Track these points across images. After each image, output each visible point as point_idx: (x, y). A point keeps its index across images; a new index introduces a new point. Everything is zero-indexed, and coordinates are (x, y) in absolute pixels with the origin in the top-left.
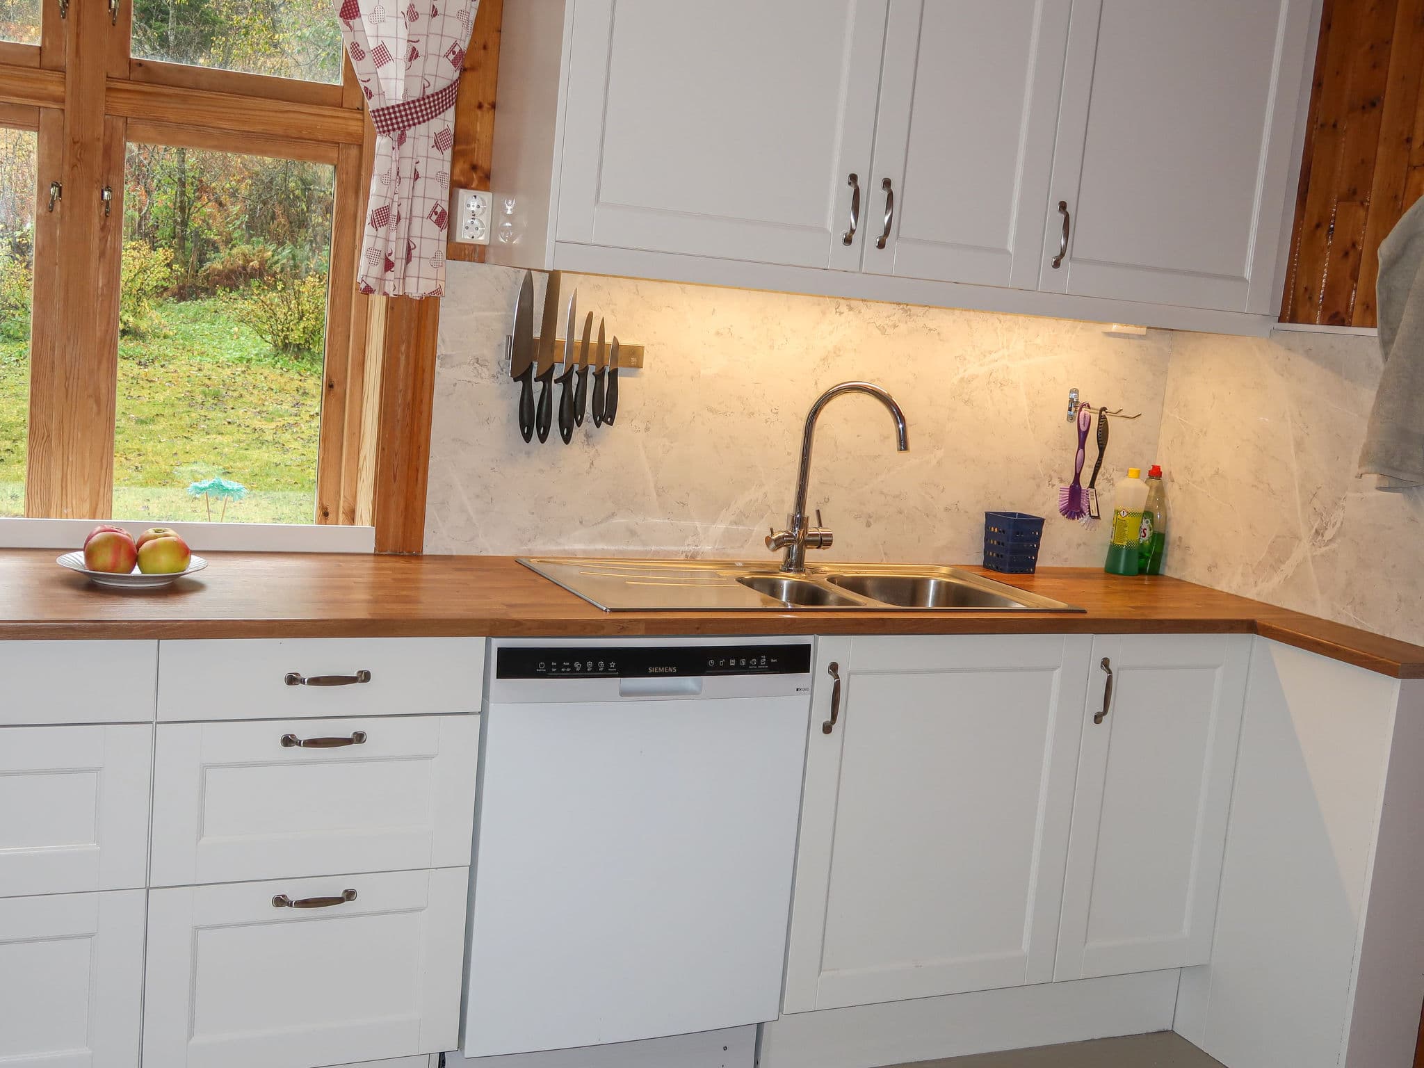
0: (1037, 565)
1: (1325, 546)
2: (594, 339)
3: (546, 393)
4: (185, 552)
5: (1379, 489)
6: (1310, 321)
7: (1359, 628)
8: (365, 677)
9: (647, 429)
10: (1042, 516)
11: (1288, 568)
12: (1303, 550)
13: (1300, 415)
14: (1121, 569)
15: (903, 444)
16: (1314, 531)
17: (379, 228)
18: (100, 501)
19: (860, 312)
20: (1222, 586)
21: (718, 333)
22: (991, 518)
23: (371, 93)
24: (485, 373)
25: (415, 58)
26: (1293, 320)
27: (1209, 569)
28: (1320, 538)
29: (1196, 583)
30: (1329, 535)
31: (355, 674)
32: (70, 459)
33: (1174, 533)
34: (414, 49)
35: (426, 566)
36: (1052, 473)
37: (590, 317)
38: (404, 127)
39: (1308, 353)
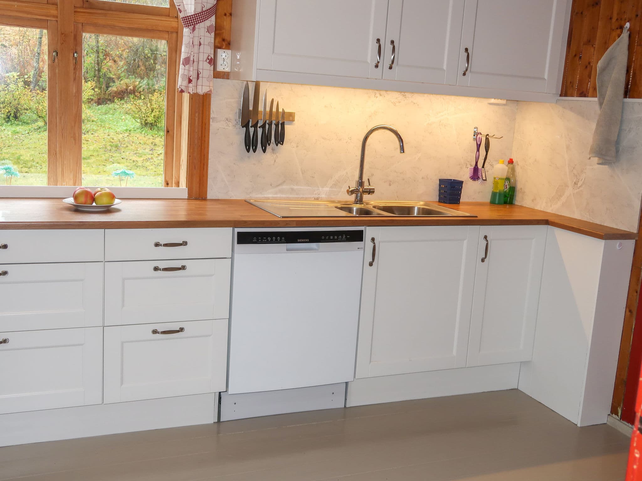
0: (460, 201)
1: (579, 189)
2: (274, 110)
3: (255, 132)
4: (112, 197)
5: (598, 164)
6: (572, 96)
7: (591, 222)
8: (185, 243)
9: (297, 147)
10: (463, 181)
11: (563, 199)
12: (569, 191)
13: (568, 135)
14: (497, 202)
15: (402, 149)
16: (574, 182)
17: (186, 66)
18: (77, 179)
19: (384, 97)
20: (538, 208)
21: (325, 106)
22: (442, 181)
23: (181, 11)
24: (230, 124)
26: (566, 95)
27: (533, 201)
28: (576, 185)
29: (529, 207)
30: (579, 184)
31: (181, 242)
32: (65, 163)
33: (519, 186)
35: (208, 203)
36: (467, 163)
37: (272, 101)
38: (195, 24)
39: (571, 109)
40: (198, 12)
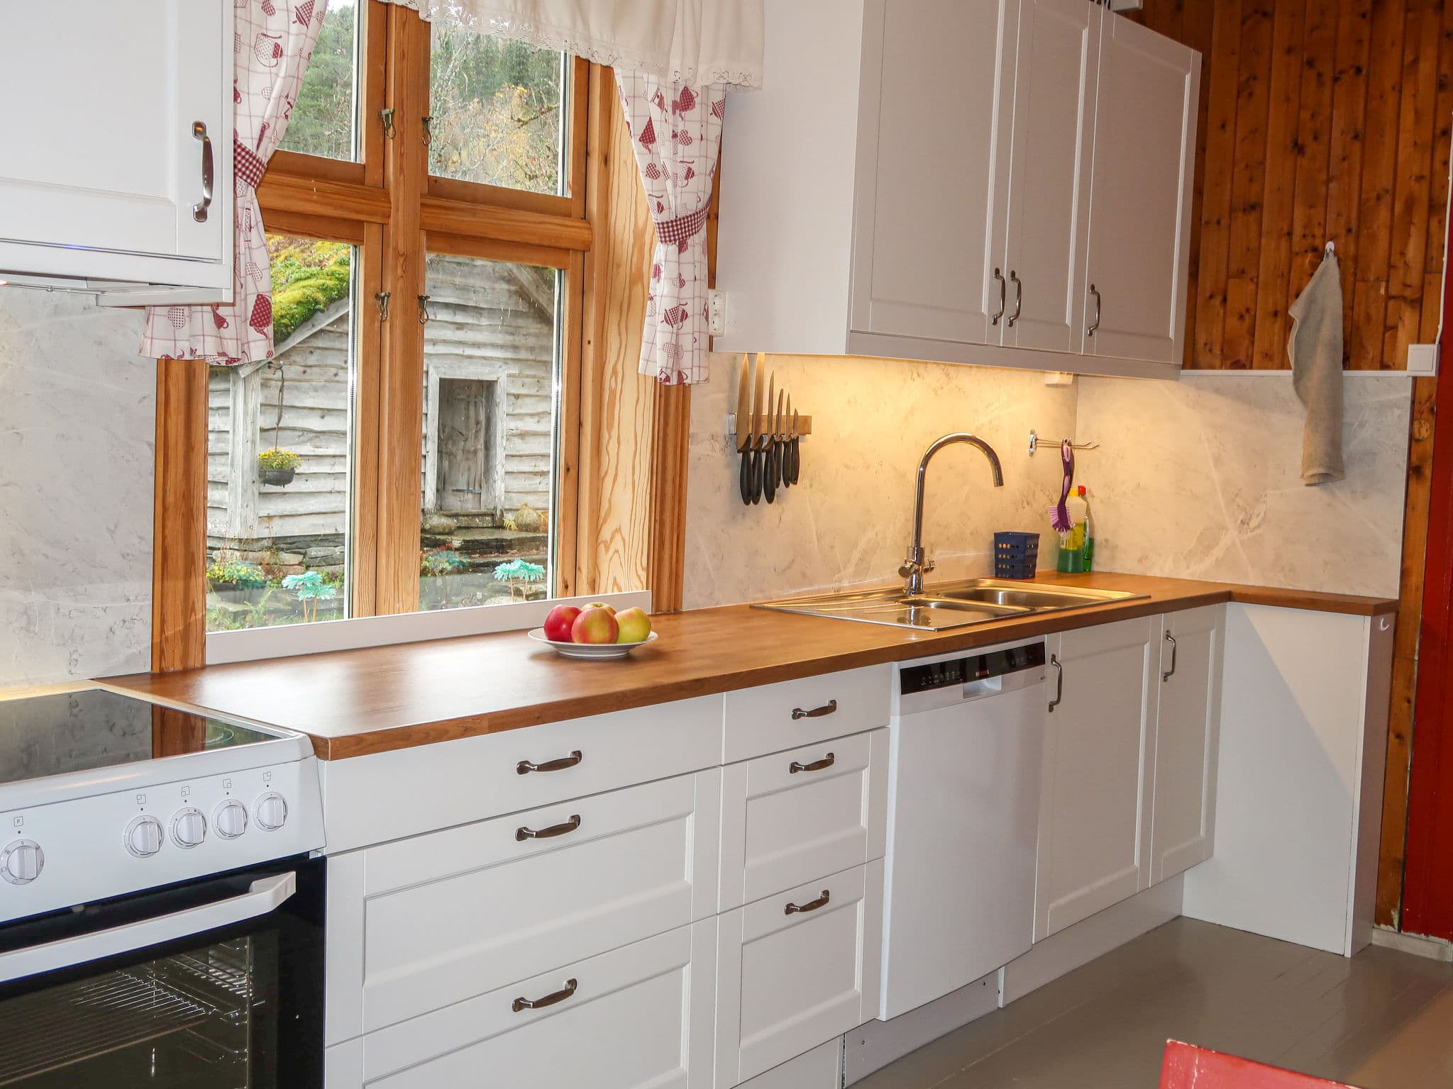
0: (1036, 571)
1: (1251, 532)
2: (784, 413)
3: (758, 458)
5: (1307, 485)
6: (1212, 367)
7: (1290, 588)
8: (833, 707)
9: (811, 486)
10: (1037, 533)
11: (1218, 552)
12: (1231, 536)
13: (1216, 437)
14: (1070, 569)
15: (999, 481)
16: (1239, 521)
17: (674, 326)
19: (923, 378)
20: (1156, 572)
21: (849, 402)
23: (662, 208)
24: (717, 447)
25: (692, 177)
26: (1195, 366)
27: (1140, 560)
28: (1246, 526)
29: (1128, 573)
30: (1253, 523)
31: (828, 705)
33: (1099, 538)
34: (690, 169)
35: (685, 622)
36: (1024, 499)
37: (782, 391)
38: (686, 236)
39: (1217, 391)
40: (691, 213)
